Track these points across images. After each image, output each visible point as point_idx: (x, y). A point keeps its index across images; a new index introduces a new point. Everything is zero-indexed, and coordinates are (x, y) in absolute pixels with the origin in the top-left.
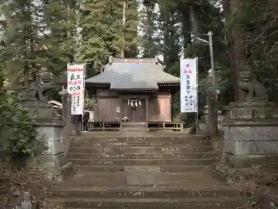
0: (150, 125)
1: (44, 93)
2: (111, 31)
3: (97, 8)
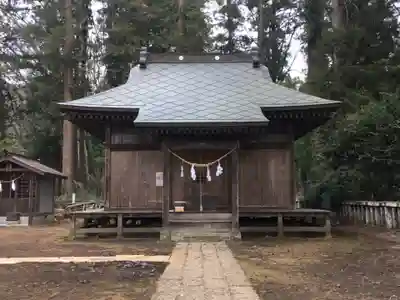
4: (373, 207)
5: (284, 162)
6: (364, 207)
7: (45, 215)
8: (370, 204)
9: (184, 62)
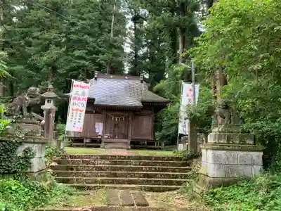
0: (132, 143)
1: (29, 109)
2: (98, 45)
3: (85, 20)
9: (113, 78)
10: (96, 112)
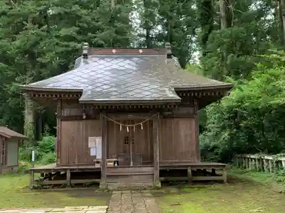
4: (255, 159)
5: (191, 129)
6: (248, 158)
7: (12, 167)
8: (252, 157)
9: (116, 54)
10: (88, 118)
